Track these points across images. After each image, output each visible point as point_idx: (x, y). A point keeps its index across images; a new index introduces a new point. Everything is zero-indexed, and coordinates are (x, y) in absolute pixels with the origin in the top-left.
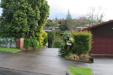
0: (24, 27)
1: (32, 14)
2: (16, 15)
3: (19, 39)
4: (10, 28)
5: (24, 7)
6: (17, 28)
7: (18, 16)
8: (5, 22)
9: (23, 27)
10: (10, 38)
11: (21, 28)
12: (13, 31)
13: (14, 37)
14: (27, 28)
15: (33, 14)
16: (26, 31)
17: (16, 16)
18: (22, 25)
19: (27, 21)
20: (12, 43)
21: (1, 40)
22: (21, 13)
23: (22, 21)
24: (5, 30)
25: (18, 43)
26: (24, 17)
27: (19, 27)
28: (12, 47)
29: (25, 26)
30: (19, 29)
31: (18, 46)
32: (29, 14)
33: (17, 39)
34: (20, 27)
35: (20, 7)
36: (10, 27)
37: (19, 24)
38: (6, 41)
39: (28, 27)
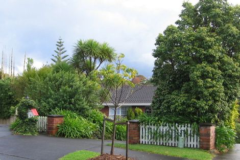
0: (218, 100)
1: (233, 71)
2: (198, 73)
3: (208, 128)
4: (183, 104)
5: (215, 55)
6: (202, 103)
7: (204, 76)
8: (167, 89)
9: (215, 101)
10: (183, 126)
11: (210, 102)
12: (191, 109)
13: (195, 123)
14: (224, 103)
15: (235, 70)
16: (222, 110)
17: (197, 77)
18: (214, 95)
19: (223, 87)
20: (189, 137)
21: (161, 130)
22: (209, 69)
23: (214, 86)
24: (173, 106)
25: (204, 138)
26: (216, 78)
27: (207, 101)
28: (189, 146)
29: (219, 97)
30: (206, 105)
31: (205, 143)
32: (227, 70)
33: (202, 128)
34: (210, 100)
35: (204, 54)
36: (185, 101)
37: (206, 93)
38: (173, 132)
39: (224, 100)
